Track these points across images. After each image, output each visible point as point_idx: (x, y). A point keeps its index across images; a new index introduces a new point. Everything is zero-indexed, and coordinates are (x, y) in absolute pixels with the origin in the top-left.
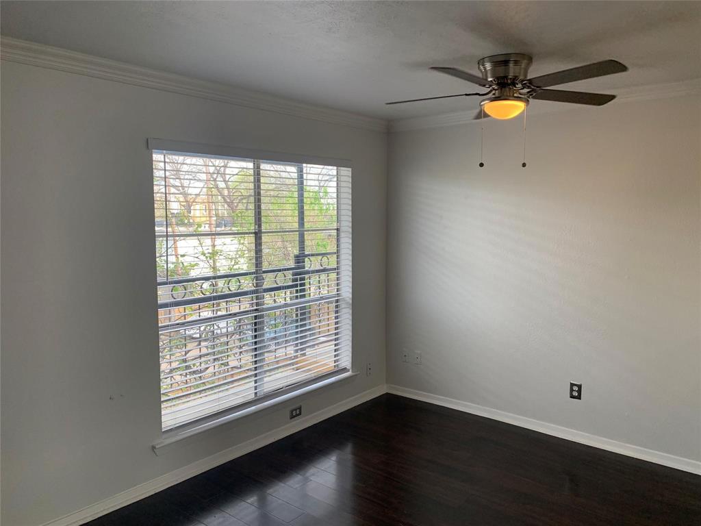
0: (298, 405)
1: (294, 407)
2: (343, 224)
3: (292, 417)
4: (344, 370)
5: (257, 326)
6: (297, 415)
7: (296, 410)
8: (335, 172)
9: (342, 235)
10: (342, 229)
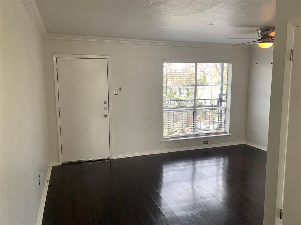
0: (207, 140)
1: (205, 141)
2: (229, 83)
3: (204, 144)
4: (226, 133)
5: (194, 113)
6: (206, 143)
7: (206, 142)
8: (227, 65)
9: (228, 87)
10: (229, 84)
